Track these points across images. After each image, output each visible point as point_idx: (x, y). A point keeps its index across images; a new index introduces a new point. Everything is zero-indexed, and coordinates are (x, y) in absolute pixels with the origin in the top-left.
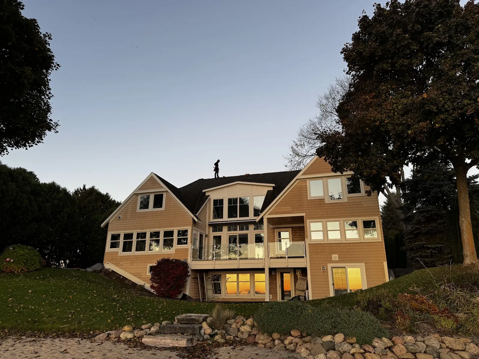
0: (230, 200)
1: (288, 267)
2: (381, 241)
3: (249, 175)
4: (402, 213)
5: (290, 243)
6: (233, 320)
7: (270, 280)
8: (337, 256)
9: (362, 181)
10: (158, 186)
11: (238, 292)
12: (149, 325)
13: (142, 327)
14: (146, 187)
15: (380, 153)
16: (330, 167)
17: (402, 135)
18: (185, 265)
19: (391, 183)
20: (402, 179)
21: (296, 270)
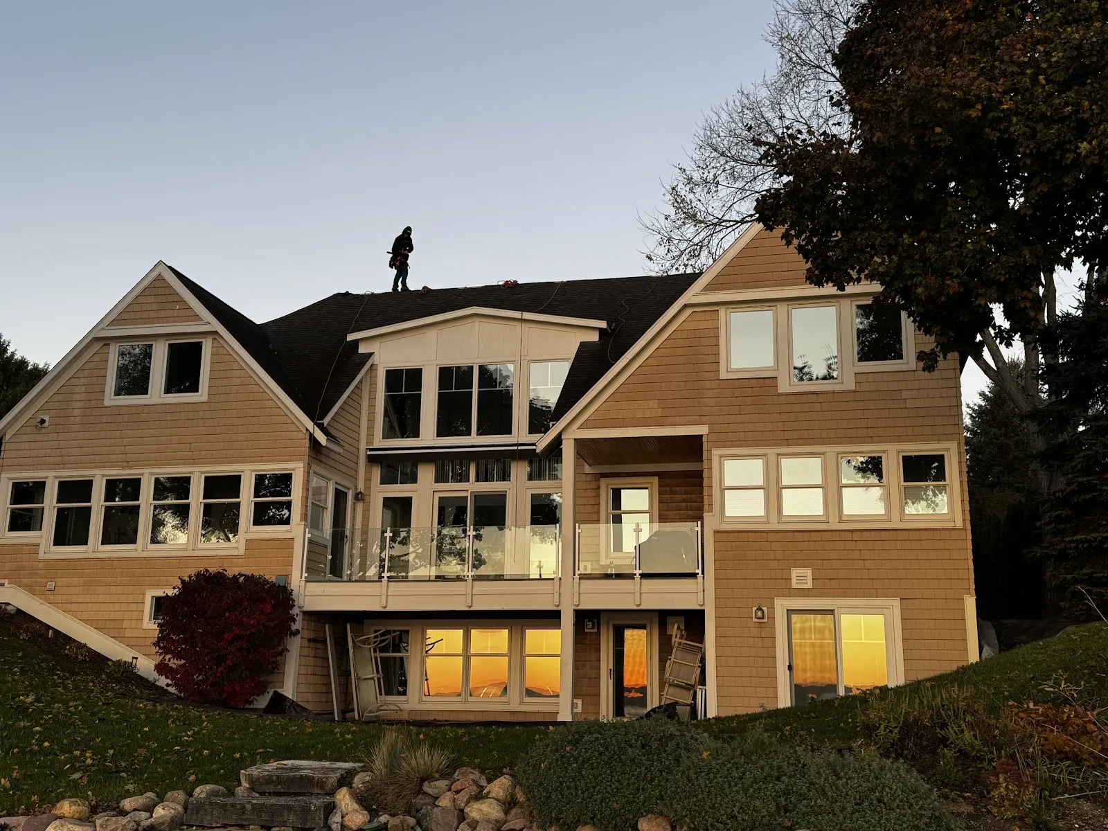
0: (446, 374)
1: (643, 607)
2: (959, 524)
3: (515, 284)
4: (1040, 432)
5: (651, 529)
6: (442, 784)
7: (576, 651)
8: (808, 572)
9: (909, 317)
10: (182, 313)
11: (468, 690)
12: (146, 798)
13: (121, 805)
14: (138, 315)
15: (979, 218)
16: (803, 265)
17: (1058, 158)
18: (280, 595)
19: (1008, 327)
20: (1046, 314)
21: (669, 619)
